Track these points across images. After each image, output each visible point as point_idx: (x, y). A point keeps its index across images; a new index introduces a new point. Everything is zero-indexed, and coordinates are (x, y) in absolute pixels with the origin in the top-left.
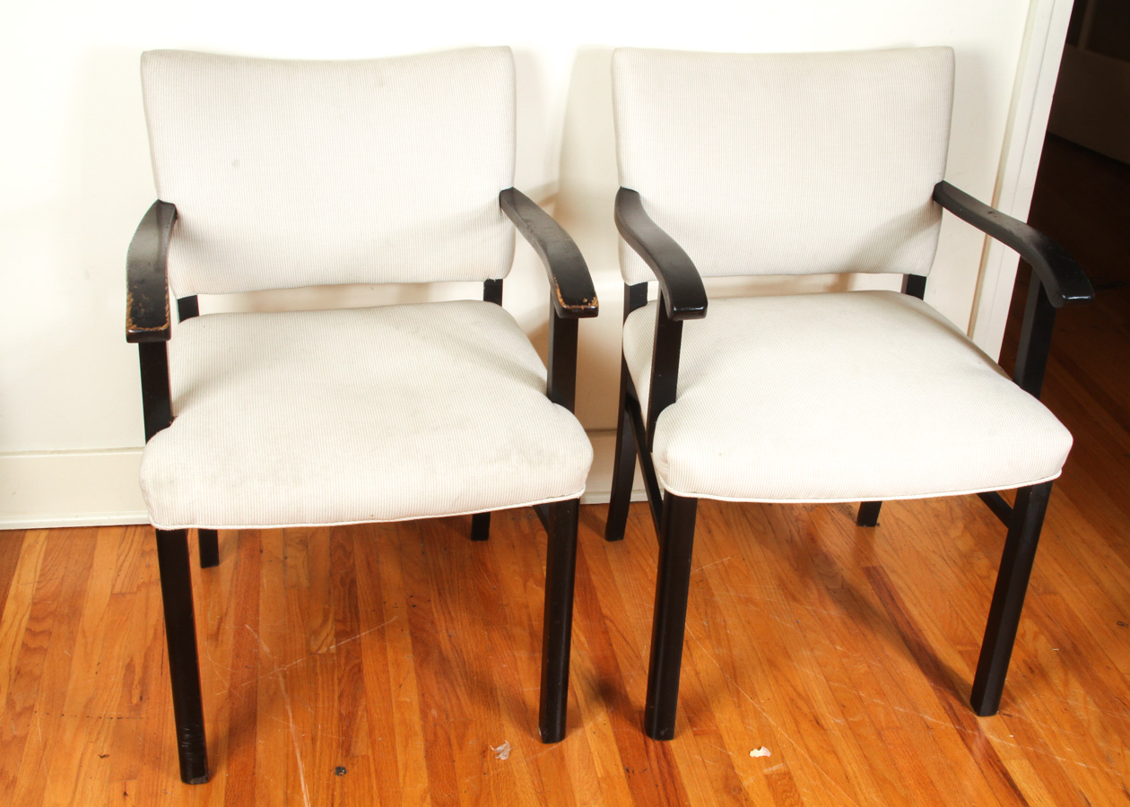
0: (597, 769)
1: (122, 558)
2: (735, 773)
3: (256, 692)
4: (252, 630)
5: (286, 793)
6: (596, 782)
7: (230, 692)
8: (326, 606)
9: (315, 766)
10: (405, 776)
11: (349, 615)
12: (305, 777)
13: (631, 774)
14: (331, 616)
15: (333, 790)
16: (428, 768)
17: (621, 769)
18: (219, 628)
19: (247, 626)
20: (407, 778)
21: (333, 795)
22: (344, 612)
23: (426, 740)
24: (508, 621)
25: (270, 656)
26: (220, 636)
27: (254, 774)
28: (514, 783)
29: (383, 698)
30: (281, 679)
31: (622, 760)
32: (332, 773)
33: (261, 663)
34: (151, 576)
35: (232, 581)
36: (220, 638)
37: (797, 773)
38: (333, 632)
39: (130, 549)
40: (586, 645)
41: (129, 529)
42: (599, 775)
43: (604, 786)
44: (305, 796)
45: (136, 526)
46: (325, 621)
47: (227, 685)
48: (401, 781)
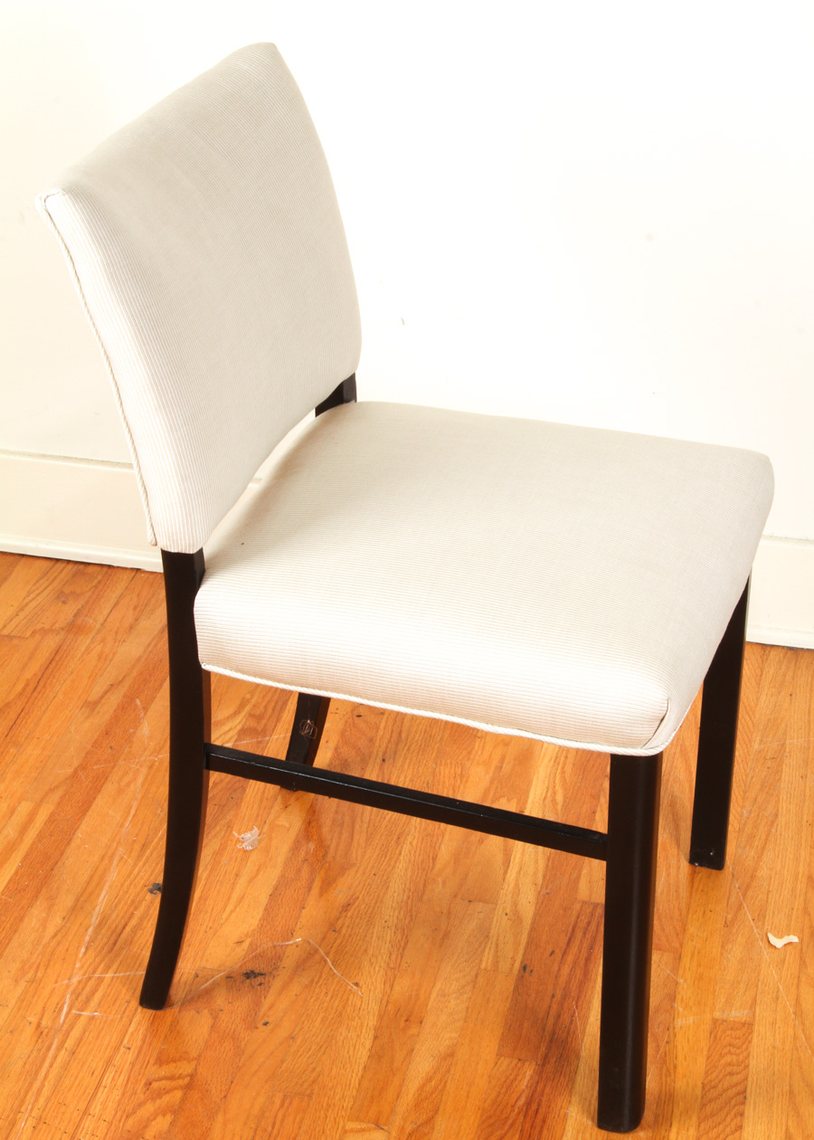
0: (485, 959)
1: (32, 596)
2: (672, 1007)
3: (107, 778)
4: (140, 707)
5: (78, 900)
6: (473, 973)
7: (75, 772)
8: (248, 696)
9: (128, 877)
10: (232, 912)
11: (270, 710)
12: (110, 887)
13: (527, 974)
14: (247, 708)
15: (136, 909)
16: (266, 909)
17: (517, 965)
18: (102, 697)
19: (138, 702)
20: (234, 915)
21: (132, 914)
22: (266, 707)
23: (283, 876)
24: (472, 757)
25: (146, 741)
26: (100, 706)
27: (52, 869)
28: (366, 950)
29: (258, 816)
30: (144, 770)
31: (524, 955)
32: (146, 889)
33: (131, 747)
34: (54, 624)
35: (149, 645)
36: (97, 709)
37: (761, 1029)
38: (239, 727)
39: (46, 588)
40: (559, 807)
41: (59, 565)
42: (483, 966)
43: (481, 980)
44: (98, 908)
45: (69, 562)
46: (236, 713)
47: (76, 763)
48: (224, 916)
